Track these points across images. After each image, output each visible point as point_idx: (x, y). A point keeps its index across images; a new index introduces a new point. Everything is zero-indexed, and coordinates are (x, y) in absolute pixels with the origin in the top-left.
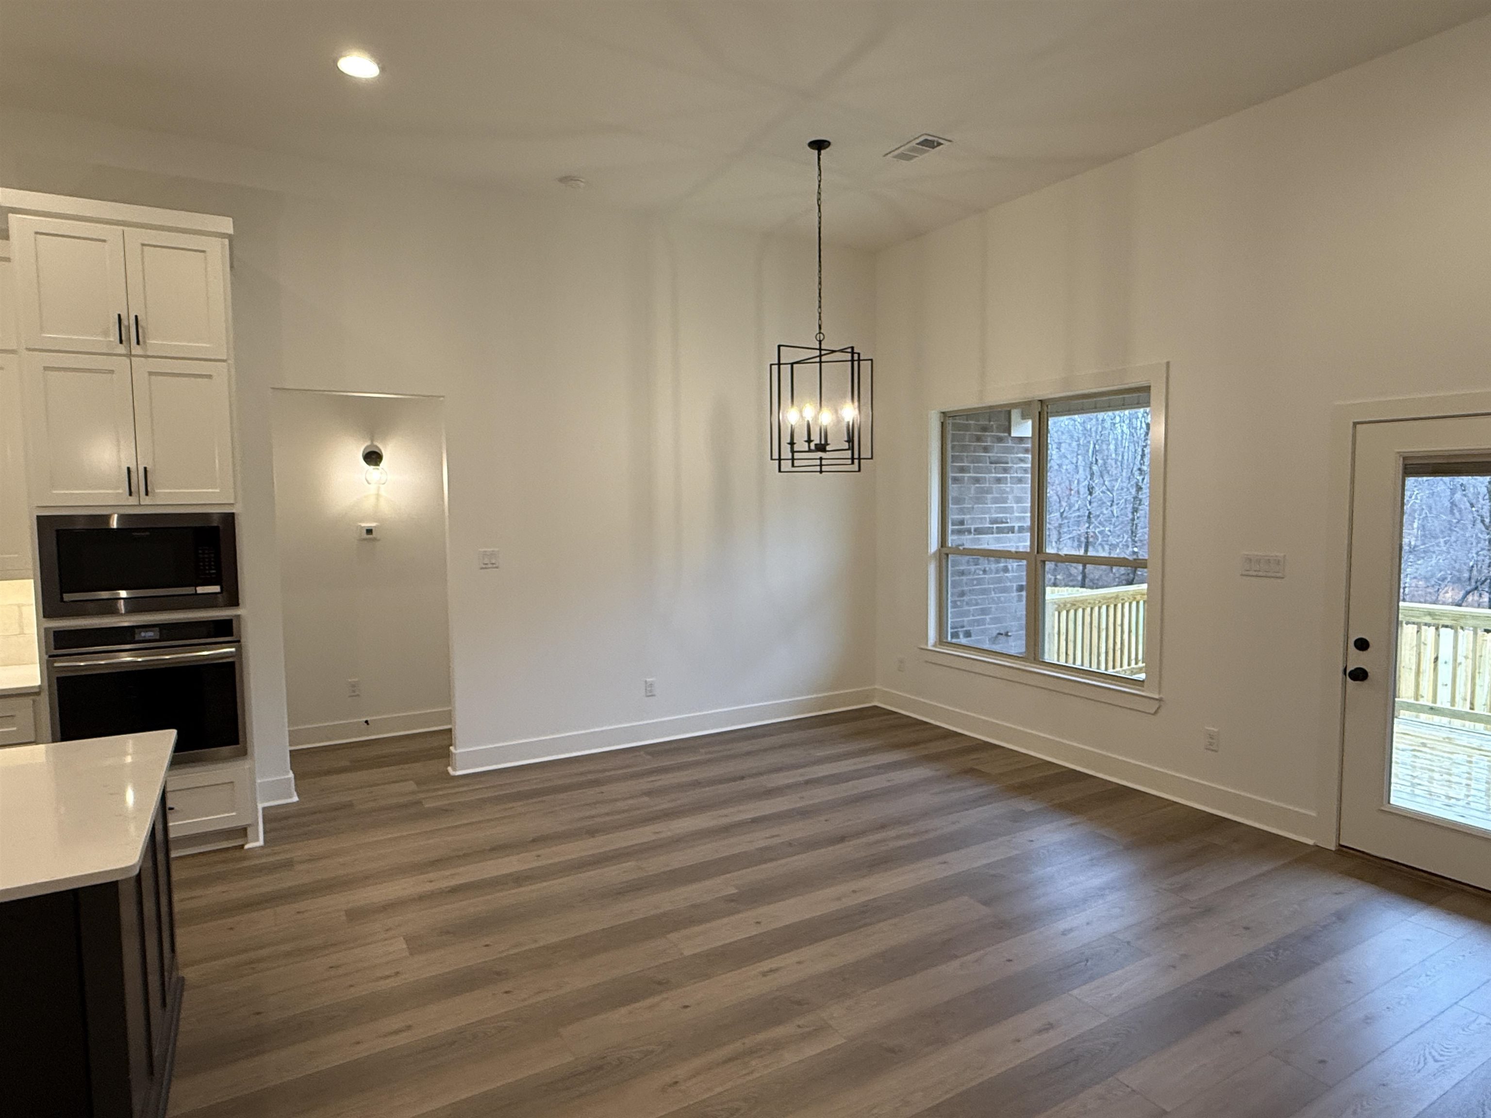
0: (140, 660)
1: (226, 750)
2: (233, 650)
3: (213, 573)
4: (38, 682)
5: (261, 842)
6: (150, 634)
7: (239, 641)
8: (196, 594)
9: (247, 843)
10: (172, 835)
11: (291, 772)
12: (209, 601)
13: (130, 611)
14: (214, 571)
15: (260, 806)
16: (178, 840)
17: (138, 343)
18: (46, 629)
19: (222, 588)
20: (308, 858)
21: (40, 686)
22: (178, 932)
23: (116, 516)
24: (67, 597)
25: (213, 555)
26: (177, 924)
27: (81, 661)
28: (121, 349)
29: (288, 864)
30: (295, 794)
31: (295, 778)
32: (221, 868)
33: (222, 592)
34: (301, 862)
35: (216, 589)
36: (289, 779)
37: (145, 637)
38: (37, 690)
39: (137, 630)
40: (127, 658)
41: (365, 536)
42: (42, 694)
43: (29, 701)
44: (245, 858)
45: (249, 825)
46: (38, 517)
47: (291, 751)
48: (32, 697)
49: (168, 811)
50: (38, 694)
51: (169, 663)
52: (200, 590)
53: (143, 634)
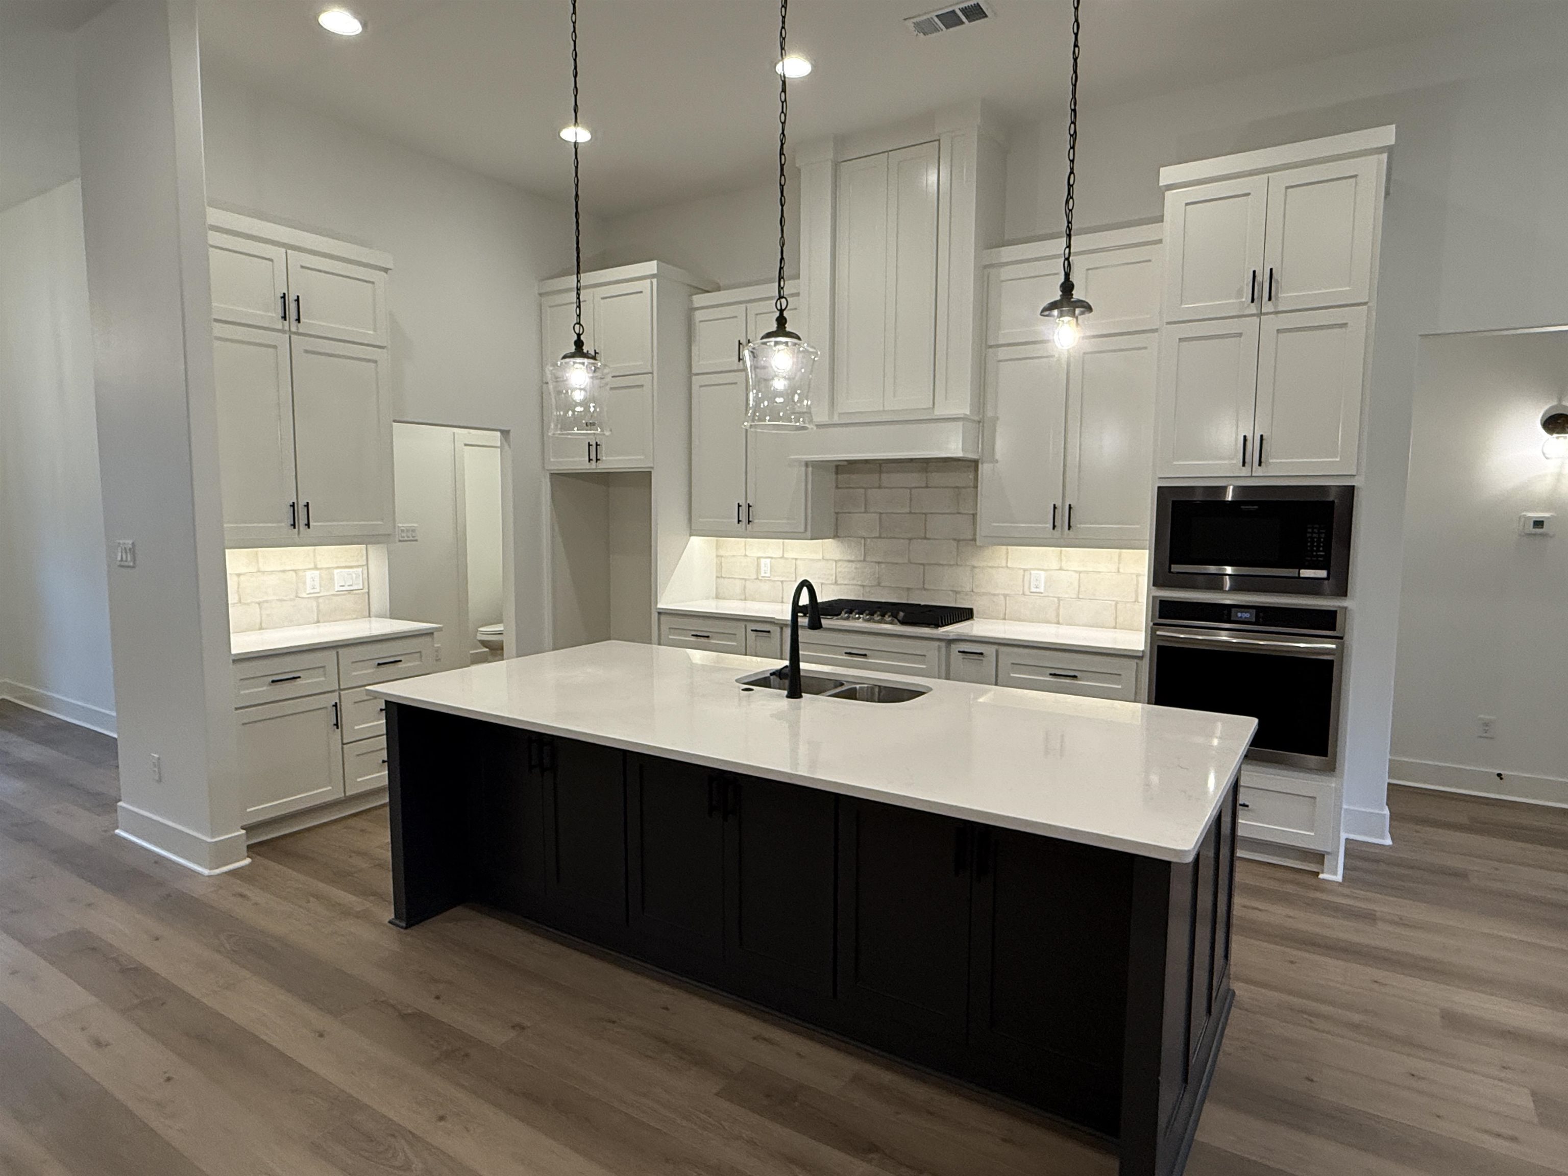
0: (1234, 641)
1: (1313, 760)
2: (1334, 646)
3: (1321, 556)
4: (1141, 647)
5: (1339, 878)
6: (1246, 615)
7: (1341, 638)
8: (1299, 577)
9: (1323, 872)
10: (1240, 832)
11: (1387, 808)
12: (1312, 588)
13: (1235, 589)
14: (1322, 553)
15: (1344, 836)
16: (1246, 840)
17: (1270, 299)
18: (1154, 597)
19: (1329, 574)
20: (1396, 919)
21: (1143, 651)
22: (1235, 939)
23: (1231, 487)
24: (1176, 568)
25: (1323, 536)
26: (1233, 930)
27: (1182, 633)
28: (1253, 309)
29: (1370, 917)
30: (1389, 835)
31: (1391, 815)
32: (1290, 888)
33: (1328, 578)
34: (1385, 921)
35: (1323, 574)
36: (1384, 815)
37: (1241, 617)
38: (1141, 654)
39: (1233, 610)
40: (1224, 637)
41: (1530, 529)
42: (1144, 659)
43: (1133, 663)
44: (1317, 889)
45: (1328, 853)
46: (1159, 488)
47: (1389, 784)
48: (1136, 661)
49: (1239, 807)
50: (1141, 658)
51: (1261, 650)
52: (1306, 573)
53: (1239, 615)
